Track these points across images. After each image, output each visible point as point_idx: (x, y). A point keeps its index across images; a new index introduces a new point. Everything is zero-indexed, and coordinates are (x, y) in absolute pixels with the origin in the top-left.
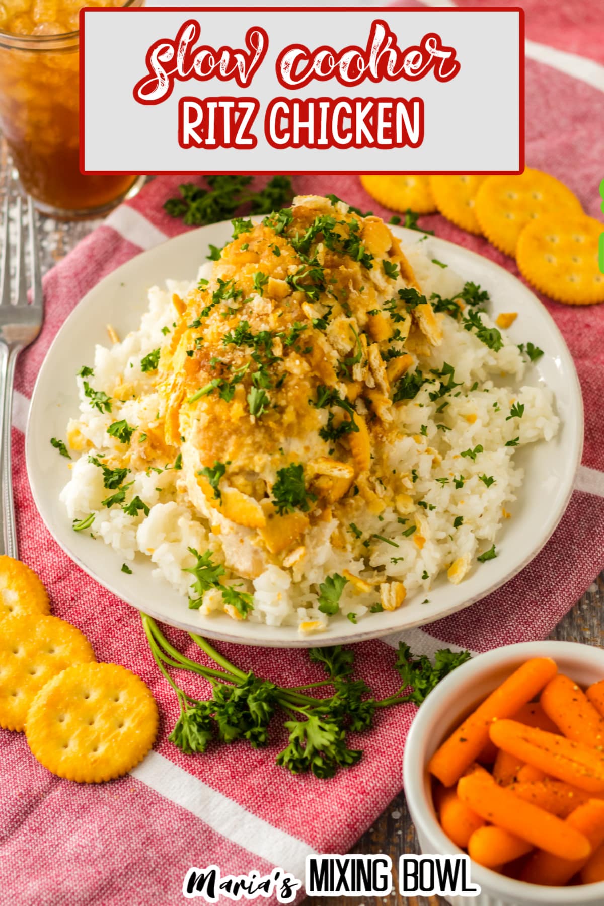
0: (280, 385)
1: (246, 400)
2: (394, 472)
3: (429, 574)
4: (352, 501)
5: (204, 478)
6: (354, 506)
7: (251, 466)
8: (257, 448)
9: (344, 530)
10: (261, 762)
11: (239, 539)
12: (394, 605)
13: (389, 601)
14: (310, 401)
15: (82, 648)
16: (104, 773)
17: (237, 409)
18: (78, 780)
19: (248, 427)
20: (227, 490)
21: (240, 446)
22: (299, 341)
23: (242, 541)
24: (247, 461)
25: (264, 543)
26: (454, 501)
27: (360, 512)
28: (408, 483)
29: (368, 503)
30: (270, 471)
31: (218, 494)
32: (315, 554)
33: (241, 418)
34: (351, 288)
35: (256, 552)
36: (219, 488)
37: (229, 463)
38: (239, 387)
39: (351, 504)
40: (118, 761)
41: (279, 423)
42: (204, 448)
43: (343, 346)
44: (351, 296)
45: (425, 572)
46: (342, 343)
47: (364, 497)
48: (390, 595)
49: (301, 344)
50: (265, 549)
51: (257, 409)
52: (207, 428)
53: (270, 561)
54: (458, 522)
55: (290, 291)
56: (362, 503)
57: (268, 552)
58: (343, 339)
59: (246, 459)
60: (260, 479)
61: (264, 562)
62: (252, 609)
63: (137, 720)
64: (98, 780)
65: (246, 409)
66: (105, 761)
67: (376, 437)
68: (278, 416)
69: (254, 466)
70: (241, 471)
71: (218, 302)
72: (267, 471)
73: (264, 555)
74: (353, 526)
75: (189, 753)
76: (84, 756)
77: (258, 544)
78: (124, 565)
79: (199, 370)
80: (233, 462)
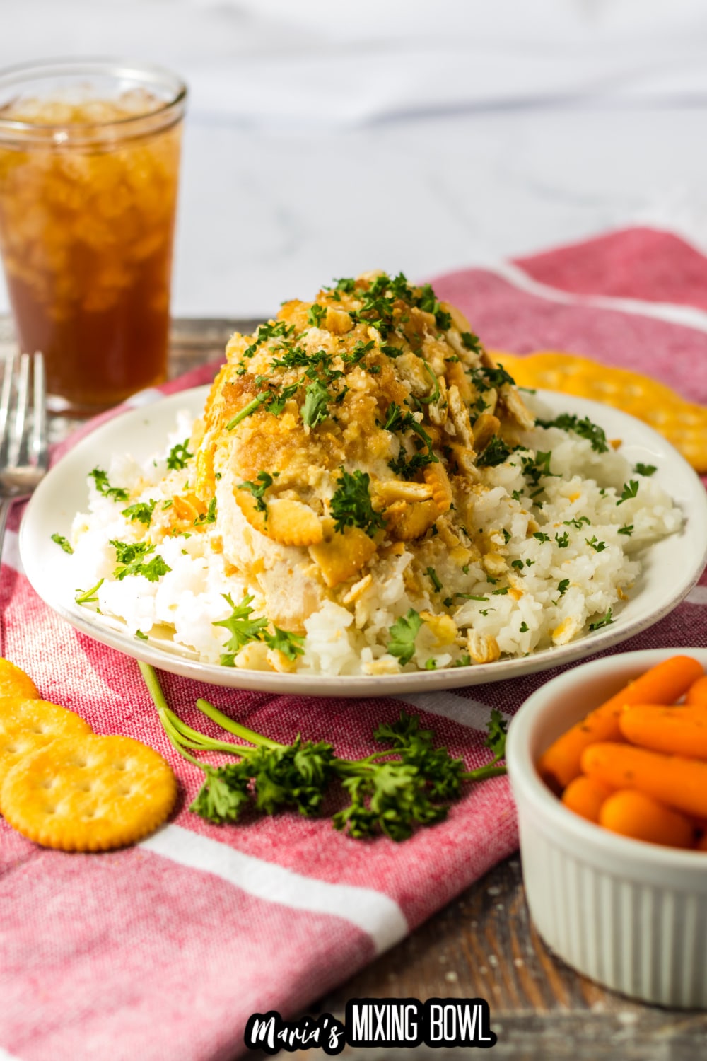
0: (340, 399)
1: (299, 413)
2: (481, 531)
3: (528, 626)
4: (430, 542)
5: (245, 493)
6: (432, 547)
7: (304, 477)
8: (313, 460)
9: (420, 573)
10: (313, 832)
11: (288, 568)
12: (485, 656)
13: (478, 650)
14: (377, 421)
15: (79, 726)
16: (101, 837)
17: (288, 421)
18: (66, 845)
19: (302, 438)
20: (273, 503)
21: (290, 457)
22: (365, 360)
23: (291, 572)
24: (299, 471)
25: (320, 573)
26: (556, 563)
27: (440, 558)
28: (499, 540)
29: (449, 549)
30: (328, 485)
31: (263, 507)
32: (383, 590)
33: (293, 431)
34: (425, 333)
35: (308, 585)
36: (264, 499)
37: (276, 475)
38: (291, 402)
39: (429, 545)
40: (122, 823)
41: (340, 437)
42: (246, 465)
43: (416, 382)
44: (425, 341)
45: (523, 624)
46: (415, 379)
47: (444, 540)
48: (480, 643)
49: (367, 363)
50: (320, 580)
51: (313, 418)
52: (251, 442)
53: (326, 597)
54: (563, 586)
55: (353, 323)
56: (442, 546)
57: (325, 585)
58: (416, 374)
59: (298, 468)
60: (315, 498)
61: (318, 598)
62: (303, 653)
63: (147, 786)
64: (92, 845)
65: (300, 421)
66: (105, 822)
67: (458, 486)
68: (338, 429)
69: (308, 477)
70: (291, 485)
71: (265, 339)
72: (325, 483)
73: (318, 589)
74: (430, 572)
75: (217, 820)
76: (76, 819)
77: (311, 574)
78: (138, 631)
79: (242, 393)
80: (282, 472)
